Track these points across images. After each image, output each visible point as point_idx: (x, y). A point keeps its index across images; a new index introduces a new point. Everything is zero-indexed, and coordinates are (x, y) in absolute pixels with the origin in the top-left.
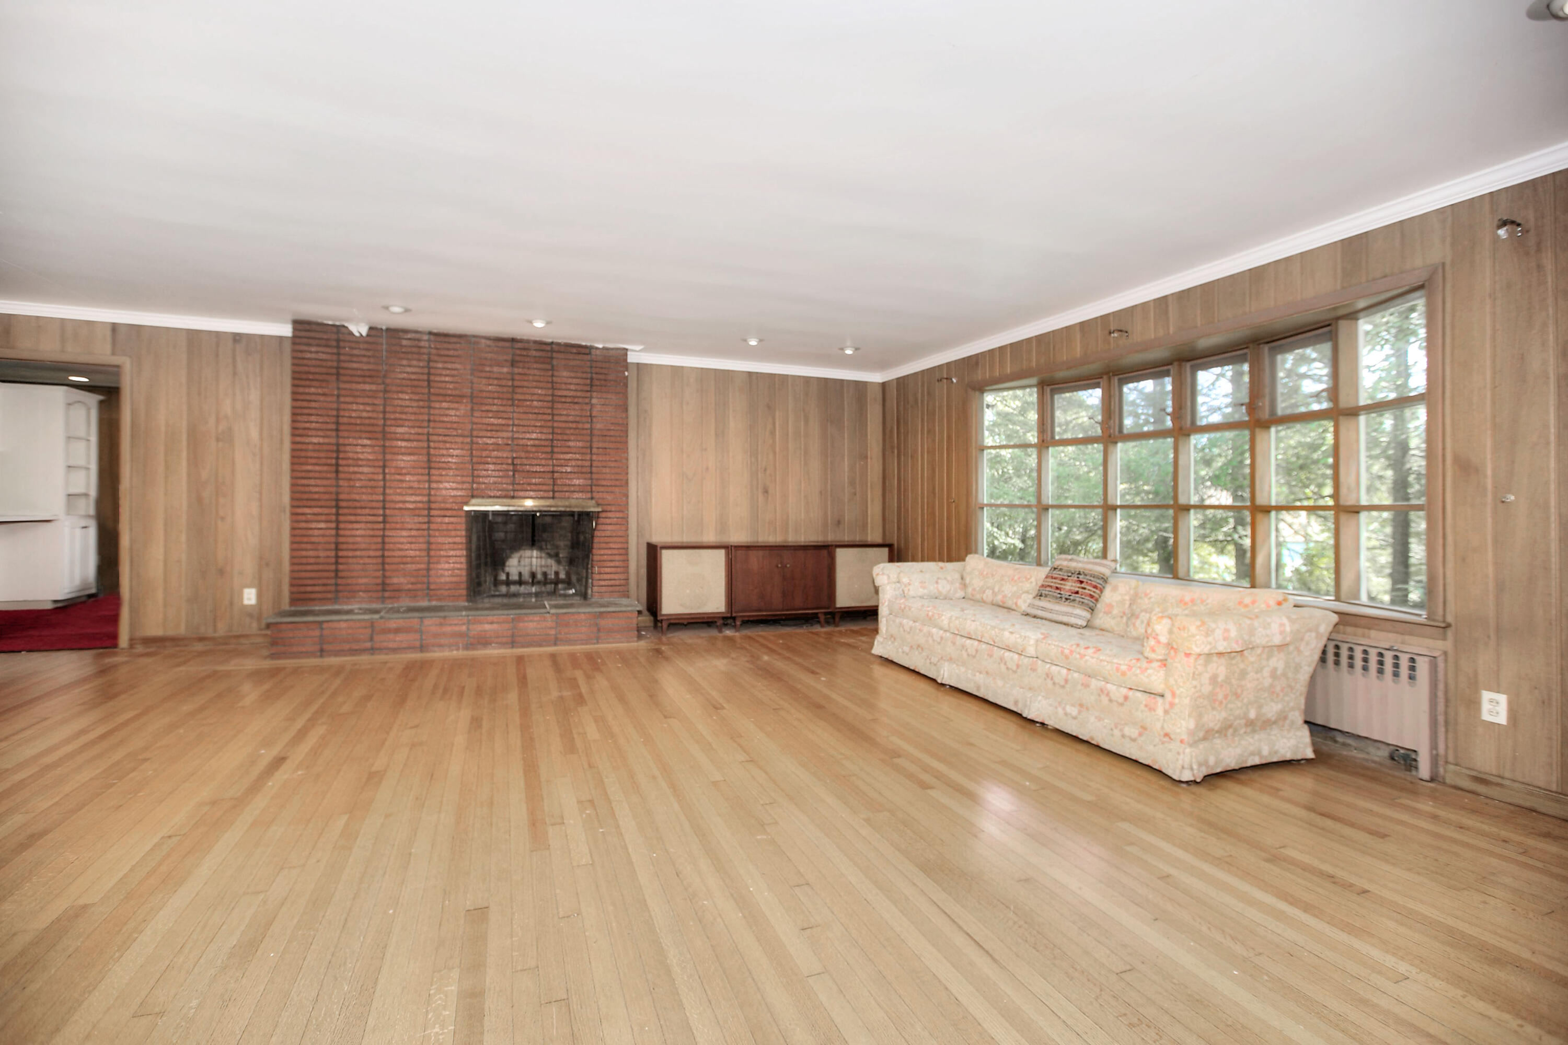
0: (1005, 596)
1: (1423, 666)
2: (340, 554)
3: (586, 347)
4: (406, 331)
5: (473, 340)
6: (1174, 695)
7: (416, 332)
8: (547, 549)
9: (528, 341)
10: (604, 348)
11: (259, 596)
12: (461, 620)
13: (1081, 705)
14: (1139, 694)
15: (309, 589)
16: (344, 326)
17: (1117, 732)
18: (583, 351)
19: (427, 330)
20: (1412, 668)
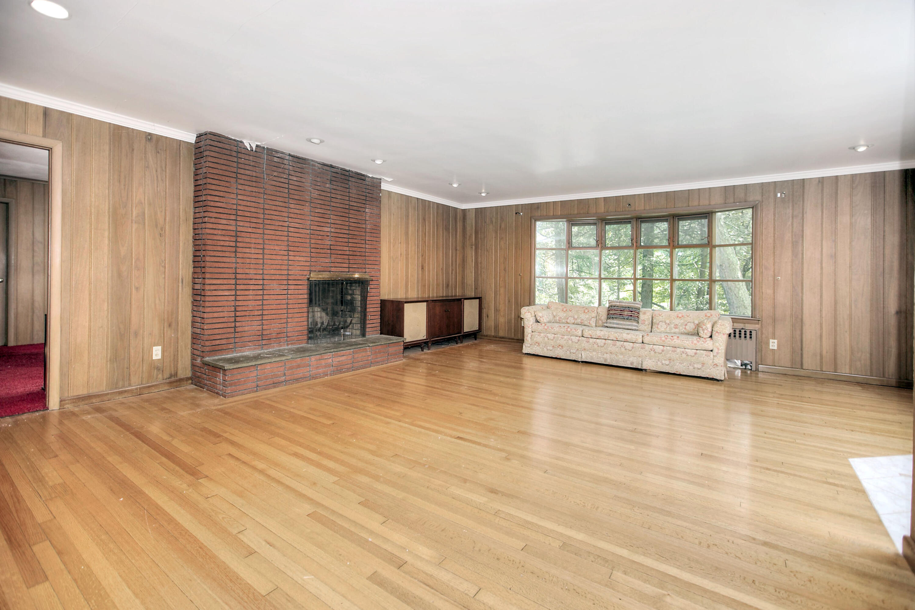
0: (582, 320)
1: (754, 333)
2: (238, 314)
3: (363, 175)
4: (277, 152)
5: (312, 163)
6: (718, 349)
7: (282, 153)
8: (322, 306)
9: (338, 168)
10: (372, 178)
11: (163, 352)
12: (329, 356)
13: (670, 360)
14: (702, 351)
15: (218, 342)
16: (241, 142)
17: (691, 367)
18: (361, 177)
19: (288, 152)
20: (751, 335)
